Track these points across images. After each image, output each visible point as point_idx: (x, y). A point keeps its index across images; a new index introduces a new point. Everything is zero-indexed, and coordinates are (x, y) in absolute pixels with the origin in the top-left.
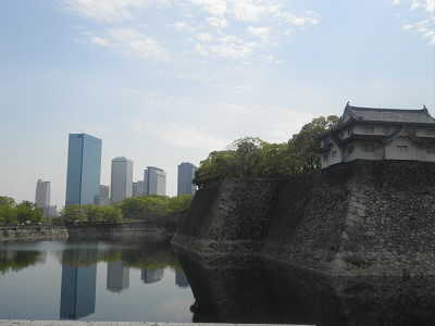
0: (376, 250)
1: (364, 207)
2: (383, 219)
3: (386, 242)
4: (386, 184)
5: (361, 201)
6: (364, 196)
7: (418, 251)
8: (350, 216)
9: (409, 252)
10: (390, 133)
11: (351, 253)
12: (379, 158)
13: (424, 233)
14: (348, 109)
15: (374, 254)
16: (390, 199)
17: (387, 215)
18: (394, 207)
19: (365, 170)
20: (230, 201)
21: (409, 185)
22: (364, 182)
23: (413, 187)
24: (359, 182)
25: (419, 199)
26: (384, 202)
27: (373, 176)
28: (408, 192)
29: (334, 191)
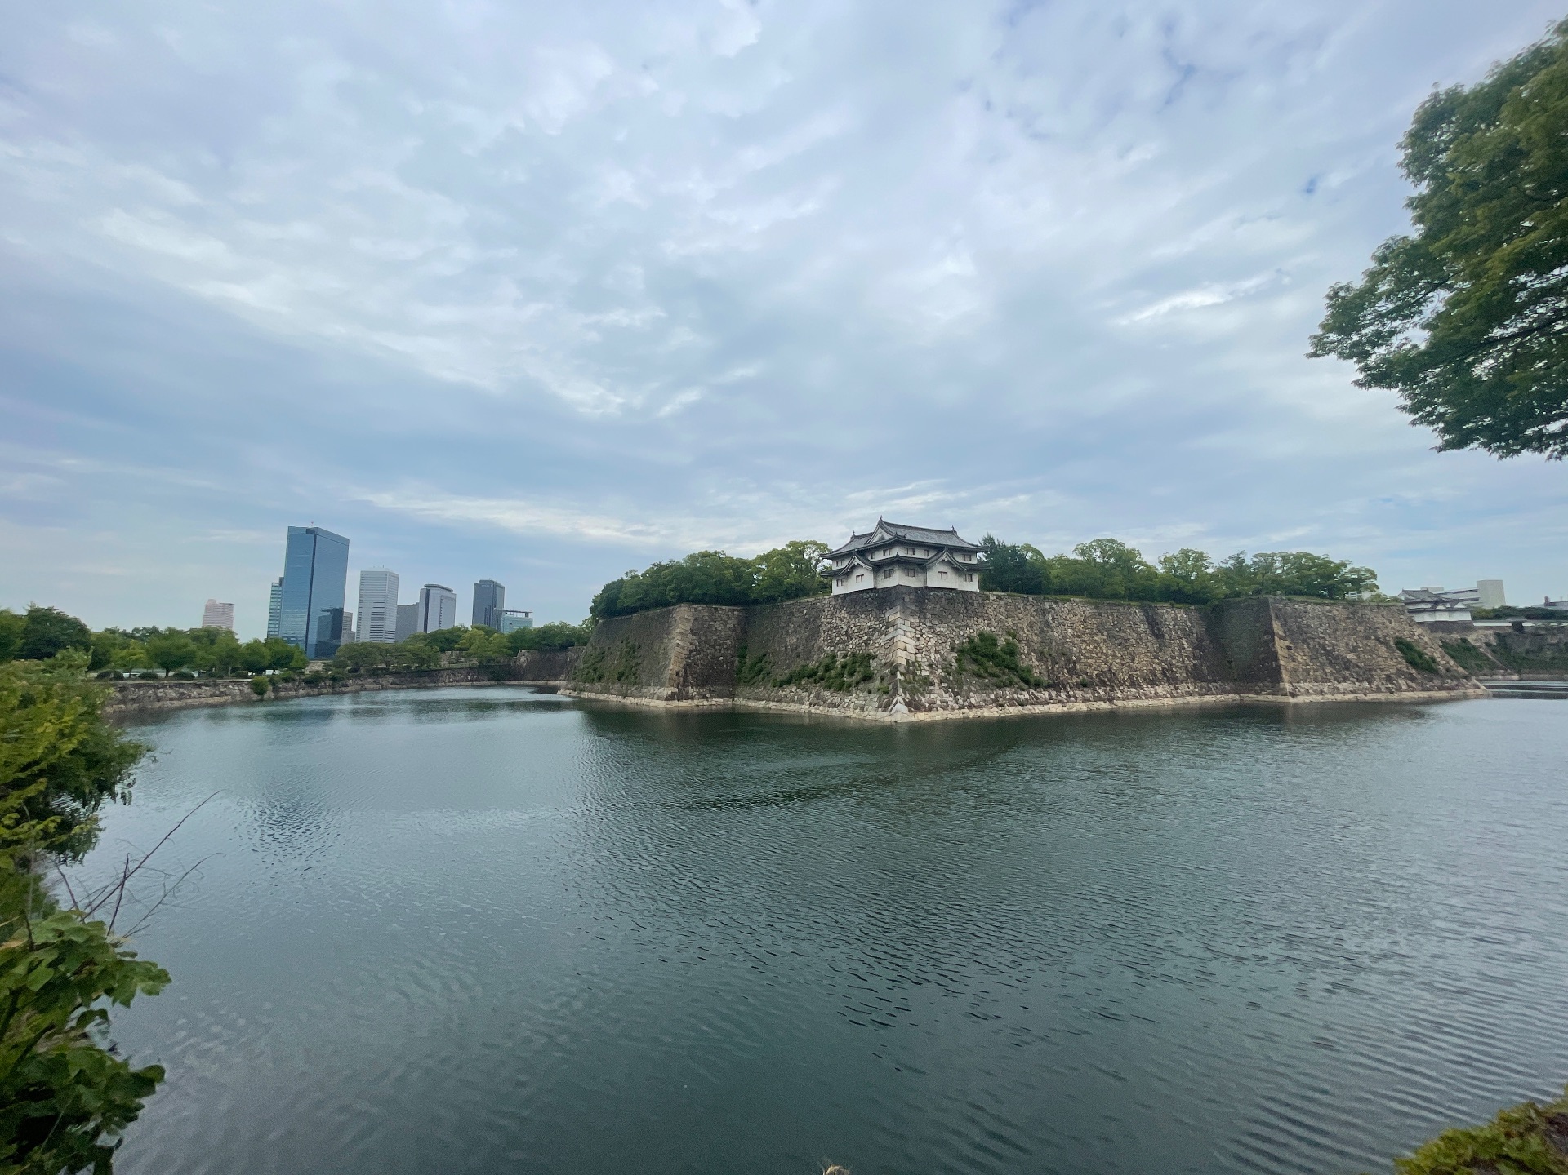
0: (931, 692)
1: (913, 642)
2: (933, 656)
3: (941, 682)
4: (929, 616)
5: (908, 634)
6: (910, 629)
8: (900, 653)
9: (964, 693)
10: (931, 556)
11: (910, 696)
12: (920, 585)
14: (882, 524)
15: (933, 696)
16: (935, 633)
17: (936, 651)
18: (940, 642)
19: (907, 598)
20: (690, 636)
21: (950, 617)
22: (908, 612)
23: (953, 619)
24: (903, 612)
25: (962, 633)
26: (930, 636)
27: (916, 606)
28: (951, 625)
29: (864, 624)
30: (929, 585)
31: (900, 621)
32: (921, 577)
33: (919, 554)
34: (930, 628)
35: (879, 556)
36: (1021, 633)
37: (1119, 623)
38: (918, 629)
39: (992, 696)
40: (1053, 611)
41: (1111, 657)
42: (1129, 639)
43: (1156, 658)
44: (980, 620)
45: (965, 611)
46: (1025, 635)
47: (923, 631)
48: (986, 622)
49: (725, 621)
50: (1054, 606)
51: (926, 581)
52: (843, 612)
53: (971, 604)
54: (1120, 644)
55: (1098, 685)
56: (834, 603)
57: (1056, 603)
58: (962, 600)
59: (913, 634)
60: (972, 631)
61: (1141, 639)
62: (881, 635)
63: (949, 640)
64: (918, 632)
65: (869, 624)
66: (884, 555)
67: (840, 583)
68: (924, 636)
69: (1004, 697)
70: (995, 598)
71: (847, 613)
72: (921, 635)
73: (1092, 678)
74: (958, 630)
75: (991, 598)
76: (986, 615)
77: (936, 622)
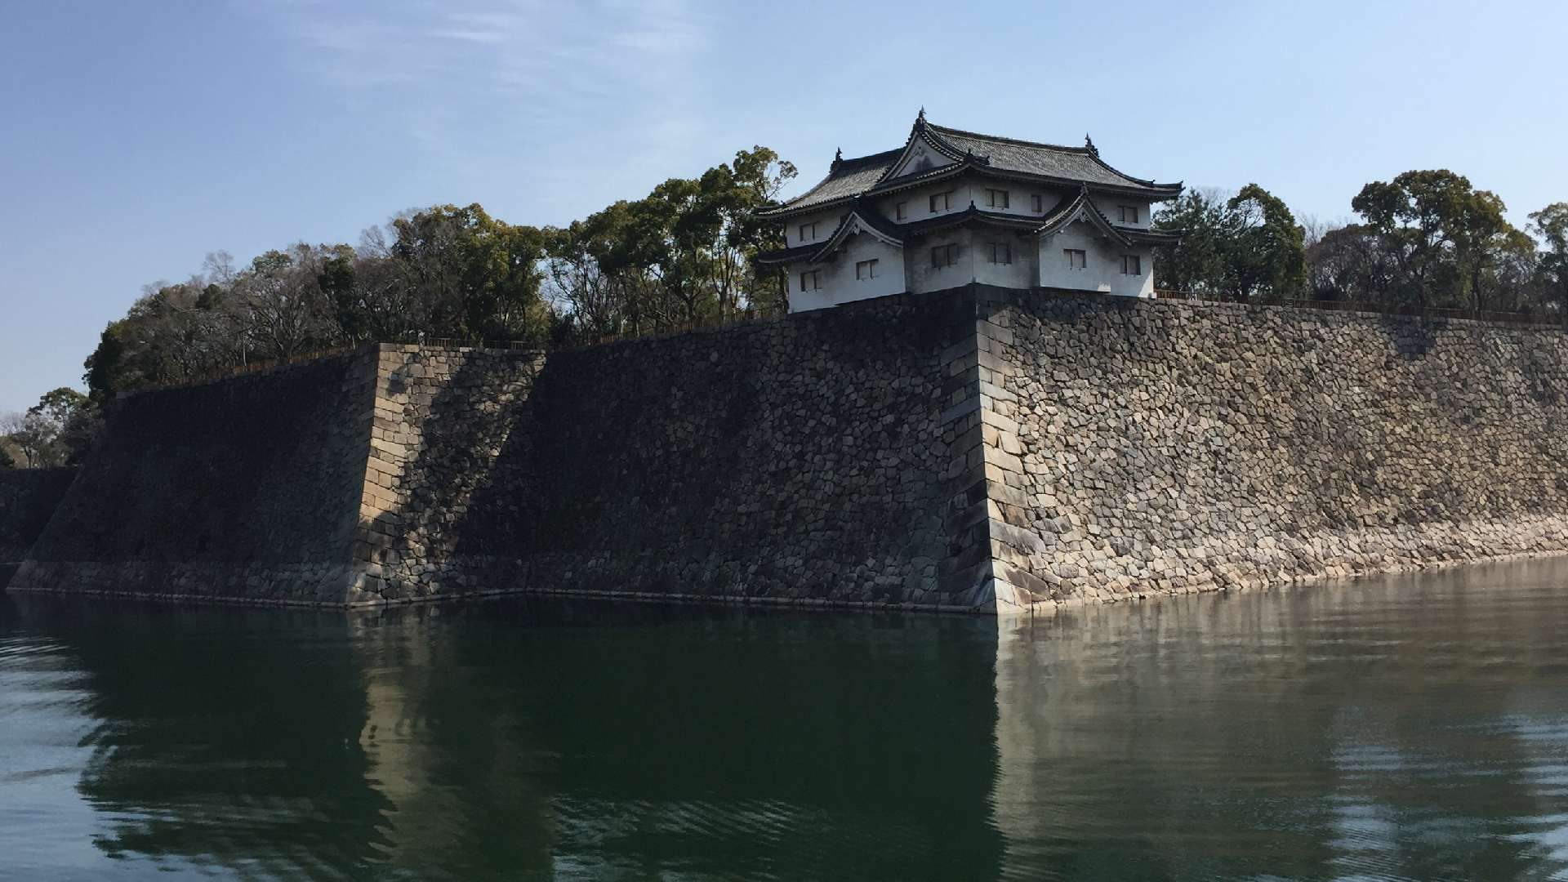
0: (1069, 548)
1: (1014, 426)
2: (1061, 458)
3: (1084, 523)
4: (1044, 360)
5: (1002, 406)
6: (1005, 394)
7: (1152, 542)
8: (990, 454)
9: (1138, 547)
10: (1046, 209)
11: (1019, 560)
12: (1022, 282)
13: (1152, 494)
14: (923, 131)
15: (1070, 559)
16: (1062, 401)
17: (1067, 448)
18: (1076, 423)
20: (405, 427)
21: (1093, 361)
22: (998, 351)
23: (1102, 369)
24: (986, 350)
25: (1121, 401)
26: (1051, 409)
27: (1014, 336)
28: (1096, 381)
29: (883, 383)
30: (1044, 283)
32: (1023, 263)
33: (1019, 207)
34: (1049, 389)
35: (918, 212)
37: (1461, 369)
38: (1023, 393)
40: (1319, 343)
41: (1448, 453)
42: (1483, 409)
43: (1543, 450)
44: (1159, 368)
45: (1126, 347)
46: (1260, 404)
47: (1036, 398)
48: (1175, 373)
50: (1322, 331)
51: (1035, 274)
52: (822, 355)
53: (1140, 330)
54: (1466, 420)
55: (1424, 519)
56: (794, 334)
57: (1325, 324)
58: (1118, 320)
59: (1014, 407)
60: (1144, 396)
61: (1509, 407)
62: (929, 411)
63: (1095, 420)
64: (1025, 402)
65: (895, 384)
66: (932, 210)
67: (810, 285)
68: (1038, 410)
70: (1190, 313)
71: (834, 358)
72: (1032, 408)
73: (1411, 502)
74: (1112, 393)
75: (1184, 314)
76: (1174, 355)
77: (1063, 376)
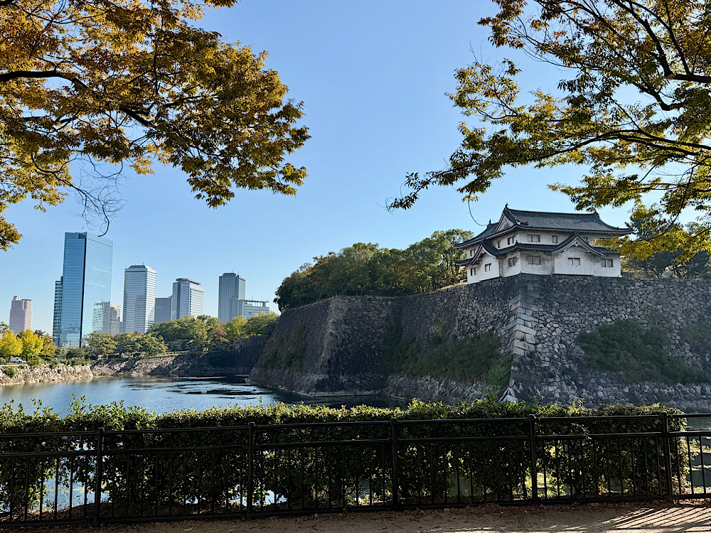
1: (533, 332)
5: (529, 324)
6: (532, 319)
7: (600, 384)
8: (517, 343)
10: (559, 242)
14: (507, 212)
16: (562, 322)
18: (568, 331)
19: (530, 287)
20: (343, 326)
21: (582, 305)
22: (531, 301)
23: (587, 308)
24: (525, 300)
25: (596, 322)
26: (555, 325)
27: (541, 294)
28: (584, 314)
30: (556, 273)
31: (520, 310)
32: (548, 264)
33: (546, 240)
34: (556, 317)
35: (504, 244)
36: (674, 321)
38: (542, 318)
39: (626, 390)
44: (620, 308)
45: (602, 299)
46: (678, 324)
47: (548, 320)
48: (629, 310)
49: (378, 310)
51: (553, 269)
53: (611, 291)
56: (468, 292)
58: (599, 287)
59: (535, 324)
60: (609, 320)
63: (579, 330)
64: (541, 322)
65: (494, 314)
67: (473, 273)
69: (641, 391)
70: (642, 284)
72: (545, 326)
74: (591, 319)
76: (630, 302)
77: (565, 311)
